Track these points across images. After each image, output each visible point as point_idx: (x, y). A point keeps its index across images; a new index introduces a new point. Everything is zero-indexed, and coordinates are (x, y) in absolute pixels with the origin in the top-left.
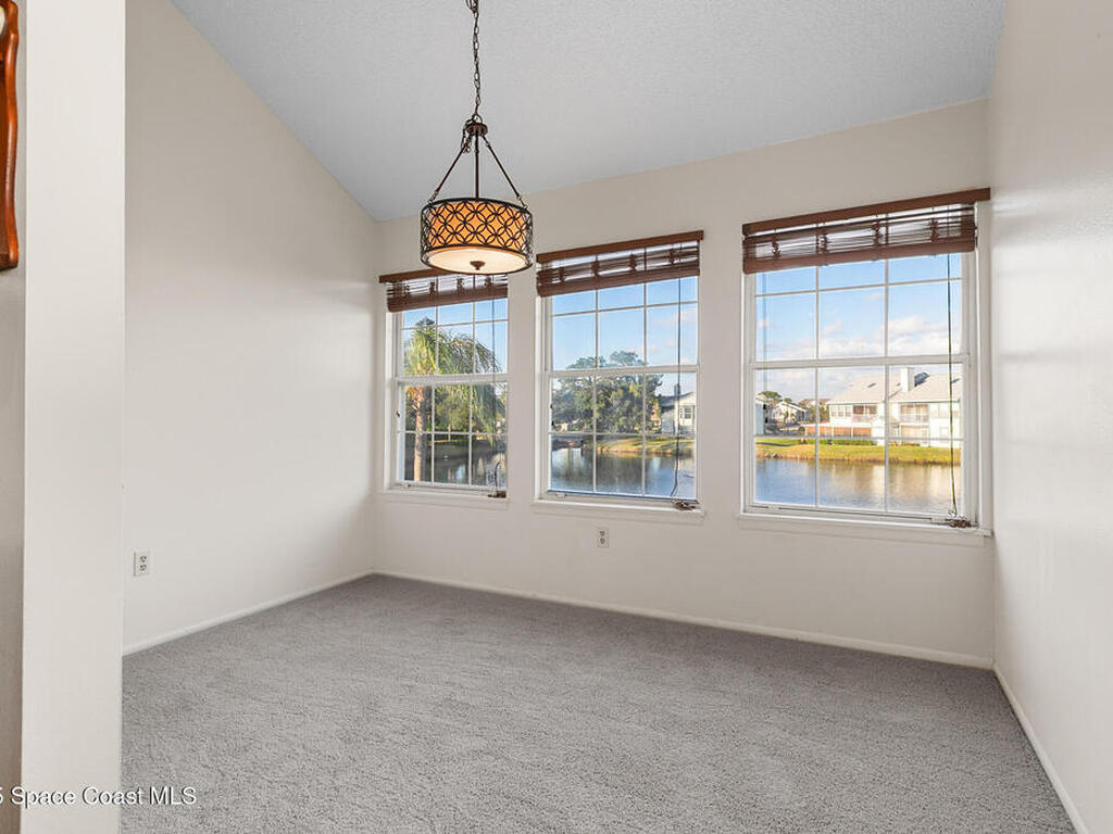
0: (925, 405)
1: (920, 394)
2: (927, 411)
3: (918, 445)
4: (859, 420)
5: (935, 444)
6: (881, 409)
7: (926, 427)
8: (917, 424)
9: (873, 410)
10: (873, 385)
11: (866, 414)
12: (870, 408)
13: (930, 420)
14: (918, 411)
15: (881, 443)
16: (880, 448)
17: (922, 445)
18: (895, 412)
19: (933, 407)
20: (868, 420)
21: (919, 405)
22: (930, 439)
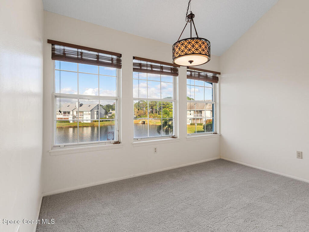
0: (82, 112)
1: (81, 109)
2: (83, 113)
3: (81, 122)
4: (65, 116)
5: (85, 122)
6: (71, 113)
7: (83, 117)
8: (80, 117)
9: (69, 113)
10: (69, 106)
11: (67, 114)
12: (68, 112)
13: (84, 116)
14: (81, 113)
15: (71, 122)
16: (71, 123)
17: (82, 122)
18: (75, 113)
19: (85, 112)
20: (67, 116)
21: (81, 112)
22: (84, 120)
